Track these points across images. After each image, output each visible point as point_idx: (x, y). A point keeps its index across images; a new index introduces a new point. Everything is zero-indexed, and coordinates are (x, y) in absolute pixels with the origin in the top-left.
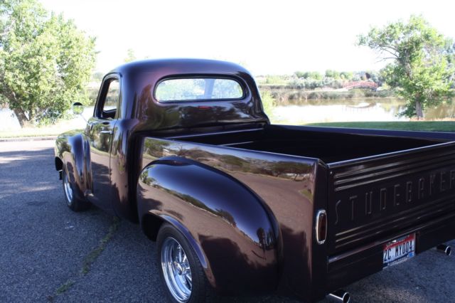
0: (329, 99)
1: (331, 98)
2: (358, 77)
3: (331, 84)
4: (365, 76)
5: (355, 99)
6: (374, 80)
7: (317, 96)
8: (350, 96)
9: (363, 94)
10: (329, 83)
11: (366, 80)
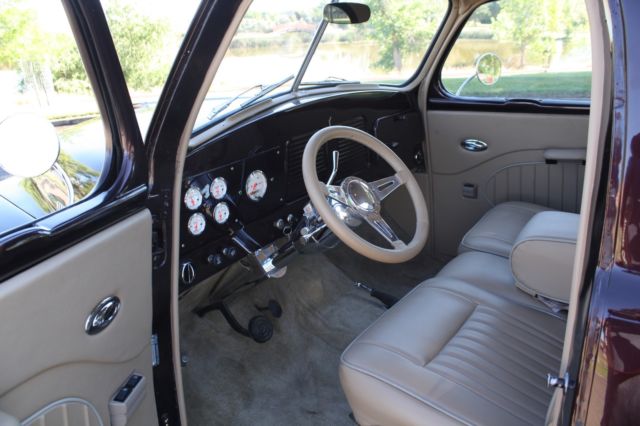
0: (257, 47)
1: (260, 45)
2: (286, 18)
3: (253, 27)
4: (294, 17)
5: (290, 46)
6: (307, 21)
7: (241, 44)
8: (284, 43)
9: (300, 40)
10: (250, 26)
11: (296, 22)
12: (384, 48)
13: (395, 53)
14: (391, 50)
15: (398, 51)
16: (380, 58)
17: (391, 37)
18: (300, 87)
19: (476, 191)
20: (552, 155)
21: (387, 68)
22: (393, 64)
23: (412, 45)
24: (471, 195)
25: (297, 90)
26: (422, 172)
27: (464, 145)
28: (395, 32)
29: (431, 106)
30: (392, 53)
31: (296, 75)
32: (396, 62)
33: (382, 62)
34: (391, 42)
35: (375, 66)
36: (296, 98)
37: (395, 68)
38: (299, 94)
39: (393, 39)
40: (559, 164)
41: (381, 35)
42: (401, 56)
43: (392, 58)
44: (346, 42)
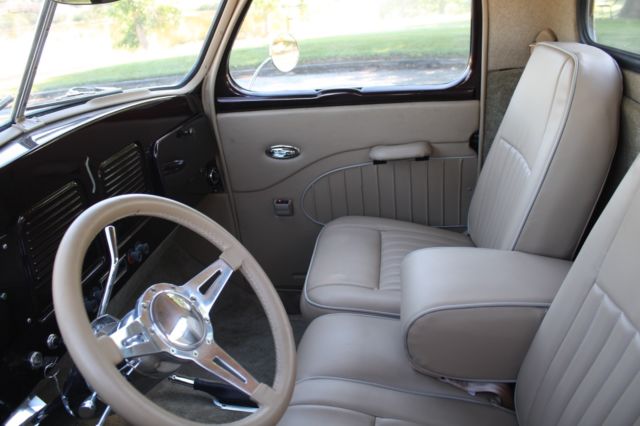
12: (125, 27)
13: (138, 30)
14: (133, 27)
15: (142, 28)
16: (123, 37)
17: (131, 13)
18: (26, 113)
19: (292, 207)
20: (380, 154)
21: (131, 46)
22: (138, 42)
23: (154, 20)
24: (288, 212)
25: (22, 119)
26: (218, 192)
27: (270, 153)
28: (135, 8)
29: (221, 108)
30: (135, 30)
31: (15, 94)
32: (141, 41)
33: (125, 42)
34: (132, 18)
35: (120, 45)
36: (23, 134)
37: (141, 47)
38: (28, 125)
39: (133, 15)
40: (388, 163)
41: (120, 12)
42: (145, 33)
43: (135, 36)
44: (82, 22)
